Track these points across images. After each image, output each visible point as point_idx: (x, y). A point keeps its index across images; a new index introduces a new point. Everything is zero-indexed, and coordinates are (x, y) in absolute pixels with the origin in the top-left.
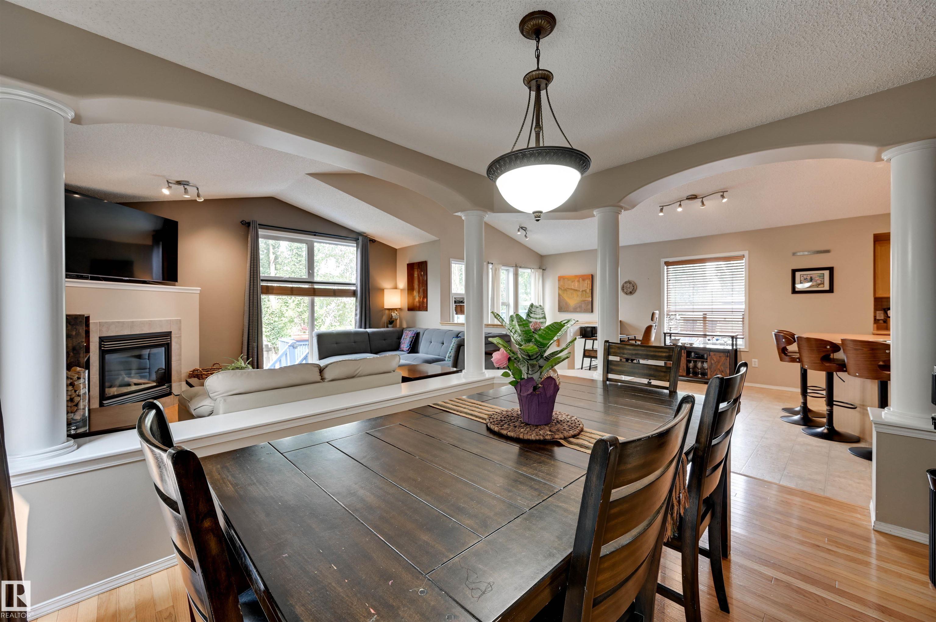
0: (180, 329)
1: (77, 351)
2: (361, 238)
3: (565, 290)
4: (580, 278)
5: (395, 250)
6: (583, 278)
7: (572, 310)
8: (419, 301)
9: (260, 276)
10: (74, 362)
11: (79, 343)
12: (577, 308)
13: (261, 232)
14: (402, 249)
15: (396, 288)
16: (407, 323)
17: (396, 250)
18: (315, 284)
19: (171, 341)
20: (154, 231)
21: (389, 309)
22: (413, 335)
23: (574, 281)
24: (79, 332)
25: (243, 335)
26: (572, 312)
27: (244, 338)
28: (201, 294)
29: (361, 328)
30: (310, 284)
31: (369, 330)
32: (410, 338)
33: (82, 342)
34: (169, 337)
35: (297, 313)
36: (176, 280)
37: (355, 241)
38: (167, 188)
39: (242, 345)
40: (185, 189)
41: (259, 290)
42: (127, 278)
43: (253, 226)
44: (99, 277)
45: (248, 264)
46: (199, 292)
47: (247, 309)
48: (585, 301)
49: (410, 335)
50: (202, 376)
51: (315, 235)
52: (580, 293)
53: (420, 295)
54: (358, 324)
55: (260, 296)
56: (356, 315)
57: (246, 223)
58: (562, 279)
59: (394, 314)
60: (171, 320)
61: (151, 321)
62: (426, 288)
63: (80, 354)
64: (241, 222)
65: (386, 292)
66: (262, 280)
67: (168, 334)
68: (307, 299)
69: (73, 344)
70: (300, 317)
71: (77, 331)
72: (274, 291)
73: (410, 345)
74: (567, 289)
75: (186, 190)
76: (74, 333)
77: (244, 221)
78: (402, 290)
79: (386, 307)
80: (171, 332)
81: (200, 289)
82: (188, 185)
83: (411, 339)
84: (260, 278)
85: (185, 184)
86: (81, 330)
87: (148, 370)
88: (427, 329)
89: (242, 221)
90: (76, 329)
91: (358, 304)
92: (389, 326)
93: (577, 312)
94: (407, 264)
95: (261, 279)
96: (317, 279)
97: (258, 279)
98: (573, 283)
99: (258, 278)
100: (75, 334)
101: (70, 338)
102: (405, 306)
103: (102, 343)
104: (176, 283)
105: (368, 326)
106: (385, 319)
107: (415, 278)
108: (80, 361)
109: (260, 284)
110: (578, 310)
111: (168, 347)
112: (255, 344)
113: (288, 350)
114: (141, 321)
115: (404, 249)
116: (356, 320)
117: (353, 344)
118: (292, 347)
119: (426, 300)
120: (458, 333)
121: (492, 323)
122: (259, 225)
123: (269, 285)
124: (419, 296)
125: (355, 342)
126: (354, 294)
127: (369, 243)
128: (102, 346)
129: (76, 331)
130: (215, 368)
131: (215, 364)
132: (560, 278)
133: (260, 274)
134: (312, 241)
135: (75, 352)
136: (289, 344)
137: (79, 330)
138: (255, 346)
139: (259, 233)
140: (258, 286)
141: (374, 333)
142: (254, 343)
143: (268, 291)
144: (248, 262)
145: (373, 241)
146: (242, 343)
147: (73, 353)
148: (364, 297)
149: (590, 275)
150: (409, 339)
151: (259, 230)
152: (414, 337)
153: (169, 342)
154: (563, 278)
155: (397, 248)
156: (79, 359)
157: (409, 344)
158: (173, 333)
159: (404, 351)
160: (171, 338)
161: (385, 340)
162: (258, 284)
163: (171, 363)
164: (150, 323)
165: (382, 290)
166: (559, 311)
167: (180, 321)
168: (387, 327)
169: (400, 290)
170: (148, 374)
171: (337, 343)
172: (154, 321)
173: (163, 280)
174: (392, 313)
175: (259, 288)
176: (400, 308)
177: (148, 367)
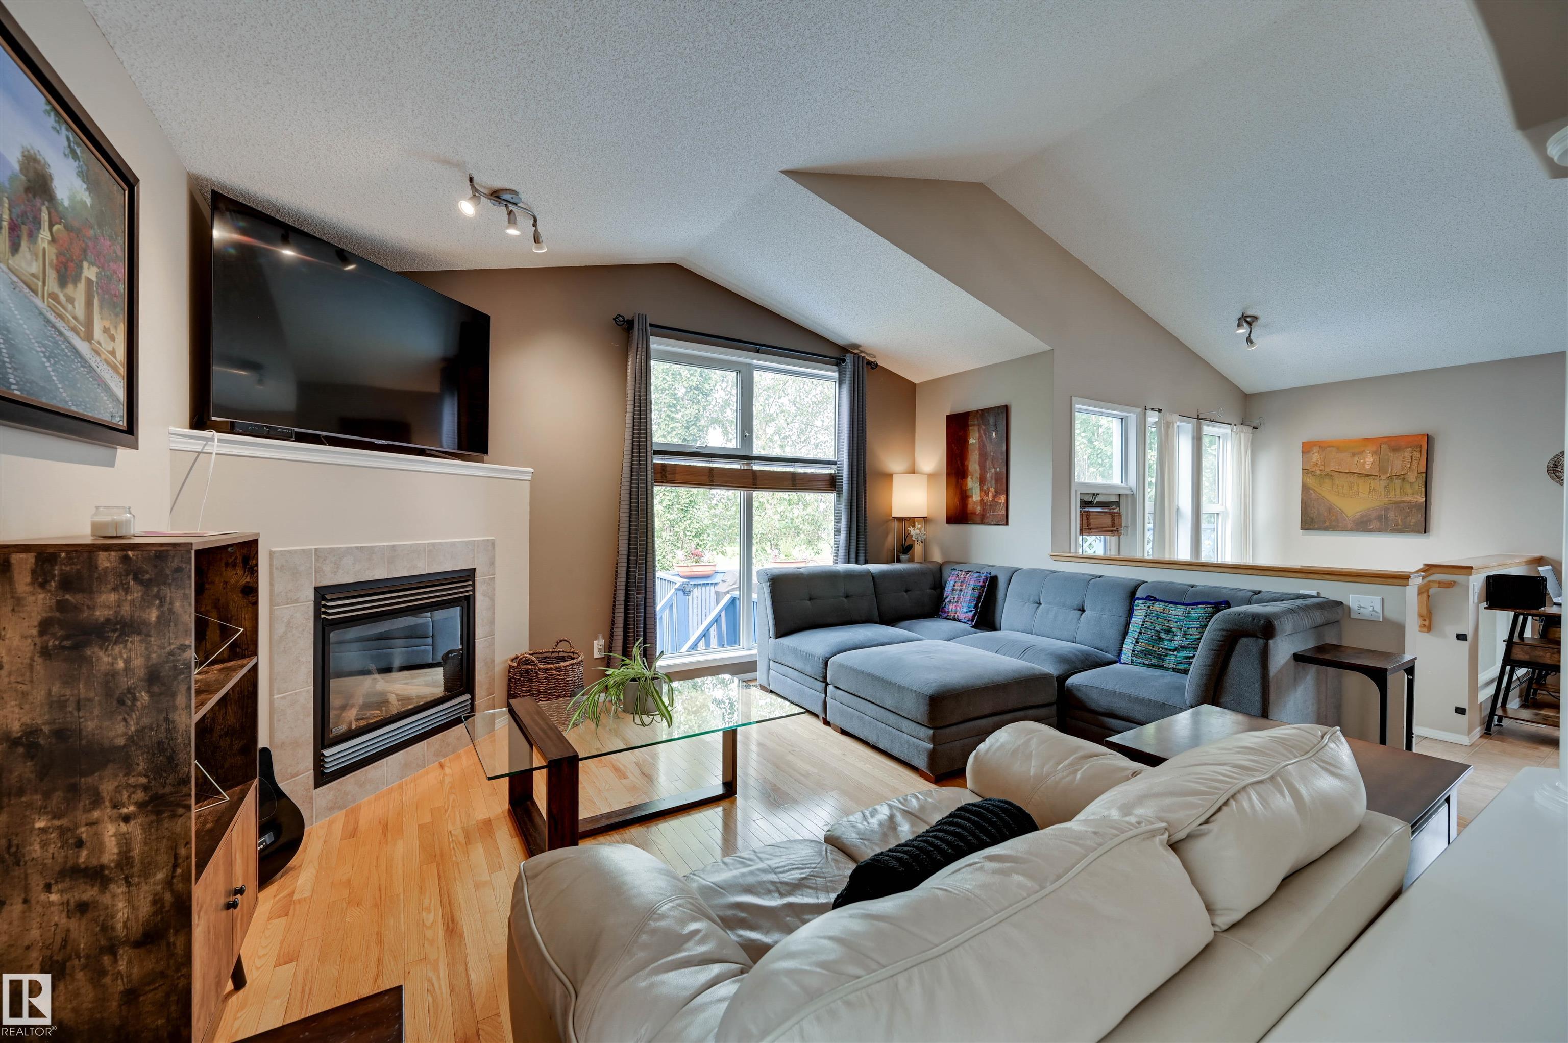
0: (492, 563)
1: (163, 684)
2: (849, 359)
3: (1329, 476)
4: (1383, 446)
5: (912, 387)
6: (1395, 444)
7: (1350, 526)
8: (982, 500)
9: (652, 442)
10: (152, 729)
11: (171, 653)
12: (1369, 521)
13: (655, 343)
14: (924, 384)
15: (913, 471)
16: (943, 552)
17: (914, 385)
18: (753, 462)
19: (474, 591)
20: (445, 360)
21: (900, 519)
22: (981, 583)
23: (1362, 452)
24: (171, 611)
25: (616, 575)
26: (1351, 530)
27: (618, 584)
28: (535, 484)
29: (849, 562)
30: (745, 462)
31: (873, 568)
32: (974, 589)
33: (184, 648)
34: (471, 583)
35: (668, 522)
36: (486, 451)
37: (837, 365)
38: (470, 198)
39: (615, 598)
40: (510, 213)
41: (649, 472)
42: (384, 442)
43: (640, 327)
44: (320, 435)
45: (628, 414)
46: (529, 478)
47: (625, 516)
48: (1403, 502)
49: (972, 583)
50: (536, 673)
51: (758, 351)
52: (1383, 483)
53: (985, 488)
54: (842, 553)
55: (652, 488)
56: (837, 531)
57: (624, 321)
58: (1315, 449)
59: (913, 531)
60: (474, 541)
61: (433, 544)
62: (1004, 470)
63: (173, 695)
64: (614, 319)
65: (896, 479)
66: (656, 452)
67: (469, 575)
68: (730, 497)
69: (148, 658)
70: (672, 529)
71: (166, 608)
72: (678, 478)
73: (976, 606)
74: (1333, 473)
75: (512, 215)
76: (153, 615)
77: (620, 316)
78: (931, 476)
79: (896, 514)
80: (475, 570)
81: (531, 470)
82: (515, 204)
83: (976, 592)
84: (652, 446)
85: (510, 202)
86: (177, 604)
87: (430, 640)
88: (1017, 570)
89: (616, 317)
90: (162, 601)
91: (843, 507)
92: (903, 557)
93: (1371, 531)
94: (948, 416)
95: (654, 448)
96: (757, 451)
97: (649, 450)
98: (1356, 458)
99: (649, 446)
100: (158, 617)
101: (139, 634)
102: (941, 512)
103: (323, 603)
104: (485, 458)
105: (862, 558)
106: (891, 541)
107: (970, 448)
108: (173, 722)
109: (652, 461)
110: (1374, 524)
111: (467, 605)
112: (641, 597)
113: (674, 598)
114: (411, 545)
115: (935, 384)
116: (836, 543)
117: (844, 599)
118: (681, 592)
119: (1003, 498)
120: (1135, 584)
121: (1157, 557)
122: (651, 325)
123: (666, 462)
124: (982, 490)
125: (847, 597)
126: (832, 483)
127: (865, 369)
128: (323, 609)
129: (161, 605)
130: (560, 652)
131: (561, 641)
132: (1307, 448)
133: (651, 439)
134: (750, 365)
135: (156, 689)
136: (676, 586)
137: (171, 604)
138: (641, 601)
139: (653, 346)
140: (649, 465)
141: (884, 575)
142: (638, 594)
143: (666, 476)
144: (628, 410)
145: (872, 365)
146: (615, 594)
147: (148, 692)
148: (855, 492)
149: (1424, 435)
150: (970, 591)
151: (652, 338)
152: (983, 587)
153: (471, 593)
154: (1321, 447)
155: (916, 380)
156: (171, 716)
157: (973, 605)
158: (478, 573)
159: (959, 621)
160: (474, 585)
161: (907, 591)
162: (649, 461)
163: (474, 643)
164: (432, 550)
165: (889, 476)
166: (1302, 529)
167: (493, 543)
168: (899, 561)
169: (925, 478)
170: (430, 648)
171: (810, 599)
172: (440, 544)
173: (459, 449)
174: (911, 529)
175: (649, 469)
176: (924, 518)
177: (431, 634)
